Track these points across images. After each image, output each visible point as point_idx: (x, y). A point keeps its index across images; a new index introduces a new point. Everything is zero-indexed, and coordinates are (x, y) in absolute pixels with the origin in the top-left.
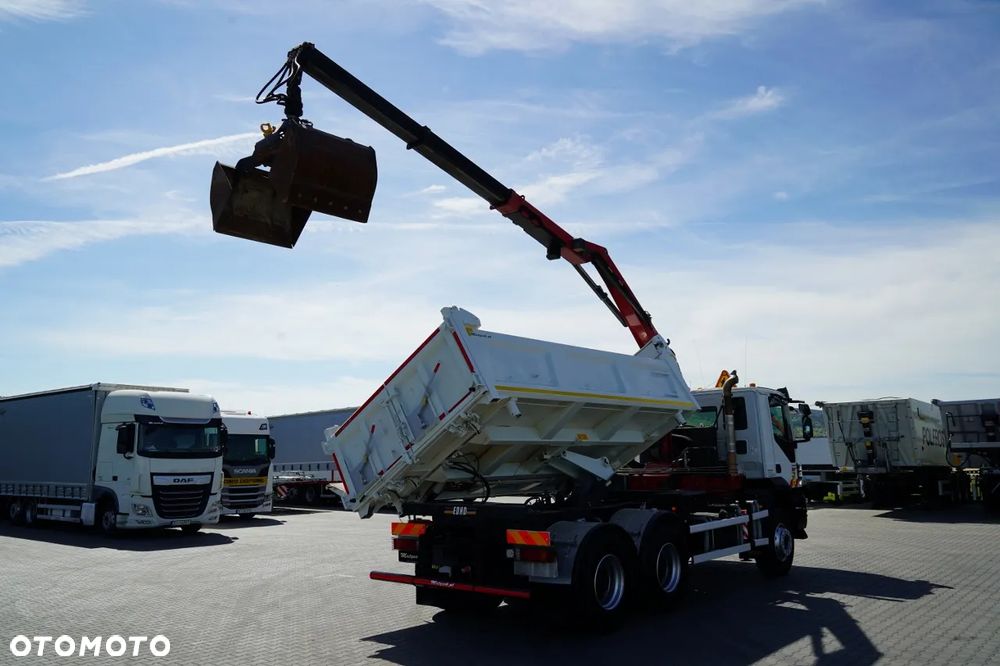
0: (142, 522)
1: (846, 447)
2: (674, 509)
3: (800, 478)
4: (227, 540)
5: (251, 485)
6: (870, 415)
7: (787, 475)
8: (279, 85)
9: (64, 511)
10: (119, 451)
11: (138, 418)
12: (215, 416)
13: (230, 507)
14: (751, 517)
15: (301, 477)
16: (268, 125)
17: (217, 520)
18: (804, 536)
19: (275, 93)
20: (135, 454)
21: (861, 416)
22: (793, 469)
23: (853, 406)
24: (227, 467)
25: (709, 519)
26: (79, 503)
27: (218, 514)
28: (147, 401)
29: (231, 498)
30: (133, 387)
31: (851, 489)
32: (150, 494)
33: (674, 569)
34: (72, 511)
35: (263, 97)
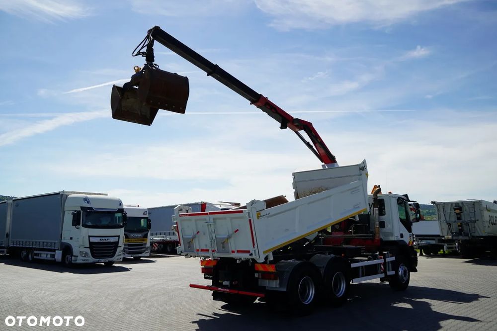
0: (85, 260)
1: (447, 226)
2: (343, 255)
3: (414, 241)
4: (126, 270)
5: (139, 242)
6: (460, 209)
7: (407, 239)
8: (143, 47)
9: (47, 255)
10: (73, 225)
11: (82, 208)
12: (120, 207)
13: (129, 254)
14: (385, 260)
15: (165, 239)
16: (138, 67)
17: (122, 260)
18: (415, 271)
19: (141, 51)
20: (81, 226)
21: (455, 209)
22: (410, 236)
23: (451, 204)
24: (127, 233)
25: (362, 261)
26: (54, 250)
27: (122, 257)
28: (87, 200)
29: (129, 249)
30: (80, 193)
31: (452, 248)
32: (88, 246)
33: (342, 286)
34: (51, 255)
35: (135, 53)
